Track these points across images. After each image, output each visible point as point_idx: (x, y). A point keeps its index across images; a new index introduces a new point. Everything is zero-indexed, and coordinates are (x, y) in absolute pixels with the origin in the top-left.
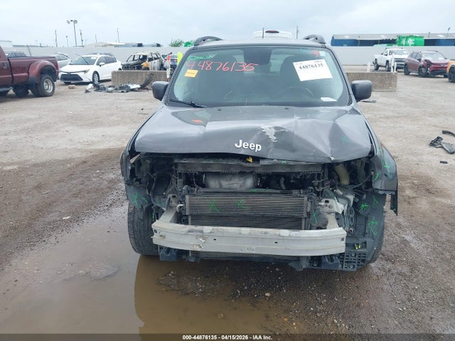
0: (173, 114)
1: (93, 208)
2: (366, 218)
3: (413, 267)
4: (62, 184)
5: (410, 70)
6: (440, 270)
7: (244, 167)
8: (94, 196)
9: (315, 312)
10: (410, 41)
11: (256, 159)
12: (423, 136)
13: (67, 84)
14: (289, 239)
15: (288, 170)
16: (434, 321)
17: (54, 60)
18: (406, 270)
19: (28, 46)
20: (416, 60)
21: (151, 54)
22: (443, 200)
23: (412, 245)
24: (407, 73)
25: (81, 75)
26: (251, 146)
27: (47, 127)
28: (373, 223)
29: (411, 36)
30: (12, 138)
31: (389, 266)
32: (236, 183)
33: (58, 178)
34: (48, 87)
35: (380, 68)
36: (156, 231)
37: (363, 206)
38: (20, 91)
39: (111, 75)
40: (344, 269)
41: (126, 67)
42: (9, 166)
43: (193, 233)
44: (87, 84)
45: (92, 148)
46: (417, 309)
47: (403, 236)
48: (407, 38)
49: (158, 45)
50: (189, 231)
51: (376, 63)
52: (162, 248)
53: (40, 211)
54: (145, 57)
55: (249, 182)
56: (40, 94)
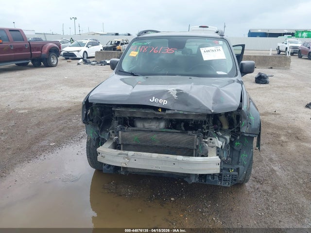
0: (121, 80)
1: (70, 139)
2: (240, 152)
3: (275, 188)
4: (54, 123)
5: (302, 55)
6: (293, 190)
7: (157, 115)
8: (72, 131)
9: (202, 212)
10: (305, 34)
11: (164, 110)
12: (302, 101)
13: (66, 59)
14: (183, 162)
15: (184, 118)
16: (282, 223)
17: (58, 44)
18: (269, 189)
19: (44, 34)
20: (307, 48)
21: (123, 40)
22: (307, 145)
23: (277, 173)
24: (300, 57)
25: (76, 53)
26: (160, 101)
27: (49, 86)
28: (244, 156)
29: (305, 31)
30: (27, 93)
31: (258, 186)
32: (154, 125)
33: (51, 119)
34: (53, 61)
35: (281, 53)
36: (99, 153)
37: (236, 144)
38: (36, 63)
39: (94, 54)
40: (222, 185)
41: (105, 49)
42: (22, 110)
43: (122, 156)
44: (79, 59)
45: (76, 100)
46: (271, 215)
47: (273, 167)
48: (303, 32)
49: (129, 35)
50: (119, 154)
51: (279, 49)
52: (105, 164)
53: (37, 139)
54: (119, 42)
55: (162, 125)
56: (48, 65)
